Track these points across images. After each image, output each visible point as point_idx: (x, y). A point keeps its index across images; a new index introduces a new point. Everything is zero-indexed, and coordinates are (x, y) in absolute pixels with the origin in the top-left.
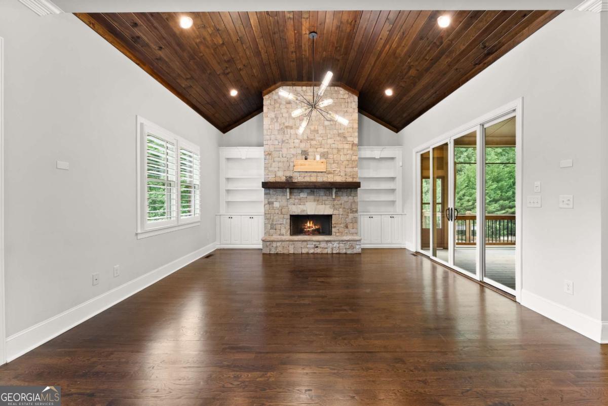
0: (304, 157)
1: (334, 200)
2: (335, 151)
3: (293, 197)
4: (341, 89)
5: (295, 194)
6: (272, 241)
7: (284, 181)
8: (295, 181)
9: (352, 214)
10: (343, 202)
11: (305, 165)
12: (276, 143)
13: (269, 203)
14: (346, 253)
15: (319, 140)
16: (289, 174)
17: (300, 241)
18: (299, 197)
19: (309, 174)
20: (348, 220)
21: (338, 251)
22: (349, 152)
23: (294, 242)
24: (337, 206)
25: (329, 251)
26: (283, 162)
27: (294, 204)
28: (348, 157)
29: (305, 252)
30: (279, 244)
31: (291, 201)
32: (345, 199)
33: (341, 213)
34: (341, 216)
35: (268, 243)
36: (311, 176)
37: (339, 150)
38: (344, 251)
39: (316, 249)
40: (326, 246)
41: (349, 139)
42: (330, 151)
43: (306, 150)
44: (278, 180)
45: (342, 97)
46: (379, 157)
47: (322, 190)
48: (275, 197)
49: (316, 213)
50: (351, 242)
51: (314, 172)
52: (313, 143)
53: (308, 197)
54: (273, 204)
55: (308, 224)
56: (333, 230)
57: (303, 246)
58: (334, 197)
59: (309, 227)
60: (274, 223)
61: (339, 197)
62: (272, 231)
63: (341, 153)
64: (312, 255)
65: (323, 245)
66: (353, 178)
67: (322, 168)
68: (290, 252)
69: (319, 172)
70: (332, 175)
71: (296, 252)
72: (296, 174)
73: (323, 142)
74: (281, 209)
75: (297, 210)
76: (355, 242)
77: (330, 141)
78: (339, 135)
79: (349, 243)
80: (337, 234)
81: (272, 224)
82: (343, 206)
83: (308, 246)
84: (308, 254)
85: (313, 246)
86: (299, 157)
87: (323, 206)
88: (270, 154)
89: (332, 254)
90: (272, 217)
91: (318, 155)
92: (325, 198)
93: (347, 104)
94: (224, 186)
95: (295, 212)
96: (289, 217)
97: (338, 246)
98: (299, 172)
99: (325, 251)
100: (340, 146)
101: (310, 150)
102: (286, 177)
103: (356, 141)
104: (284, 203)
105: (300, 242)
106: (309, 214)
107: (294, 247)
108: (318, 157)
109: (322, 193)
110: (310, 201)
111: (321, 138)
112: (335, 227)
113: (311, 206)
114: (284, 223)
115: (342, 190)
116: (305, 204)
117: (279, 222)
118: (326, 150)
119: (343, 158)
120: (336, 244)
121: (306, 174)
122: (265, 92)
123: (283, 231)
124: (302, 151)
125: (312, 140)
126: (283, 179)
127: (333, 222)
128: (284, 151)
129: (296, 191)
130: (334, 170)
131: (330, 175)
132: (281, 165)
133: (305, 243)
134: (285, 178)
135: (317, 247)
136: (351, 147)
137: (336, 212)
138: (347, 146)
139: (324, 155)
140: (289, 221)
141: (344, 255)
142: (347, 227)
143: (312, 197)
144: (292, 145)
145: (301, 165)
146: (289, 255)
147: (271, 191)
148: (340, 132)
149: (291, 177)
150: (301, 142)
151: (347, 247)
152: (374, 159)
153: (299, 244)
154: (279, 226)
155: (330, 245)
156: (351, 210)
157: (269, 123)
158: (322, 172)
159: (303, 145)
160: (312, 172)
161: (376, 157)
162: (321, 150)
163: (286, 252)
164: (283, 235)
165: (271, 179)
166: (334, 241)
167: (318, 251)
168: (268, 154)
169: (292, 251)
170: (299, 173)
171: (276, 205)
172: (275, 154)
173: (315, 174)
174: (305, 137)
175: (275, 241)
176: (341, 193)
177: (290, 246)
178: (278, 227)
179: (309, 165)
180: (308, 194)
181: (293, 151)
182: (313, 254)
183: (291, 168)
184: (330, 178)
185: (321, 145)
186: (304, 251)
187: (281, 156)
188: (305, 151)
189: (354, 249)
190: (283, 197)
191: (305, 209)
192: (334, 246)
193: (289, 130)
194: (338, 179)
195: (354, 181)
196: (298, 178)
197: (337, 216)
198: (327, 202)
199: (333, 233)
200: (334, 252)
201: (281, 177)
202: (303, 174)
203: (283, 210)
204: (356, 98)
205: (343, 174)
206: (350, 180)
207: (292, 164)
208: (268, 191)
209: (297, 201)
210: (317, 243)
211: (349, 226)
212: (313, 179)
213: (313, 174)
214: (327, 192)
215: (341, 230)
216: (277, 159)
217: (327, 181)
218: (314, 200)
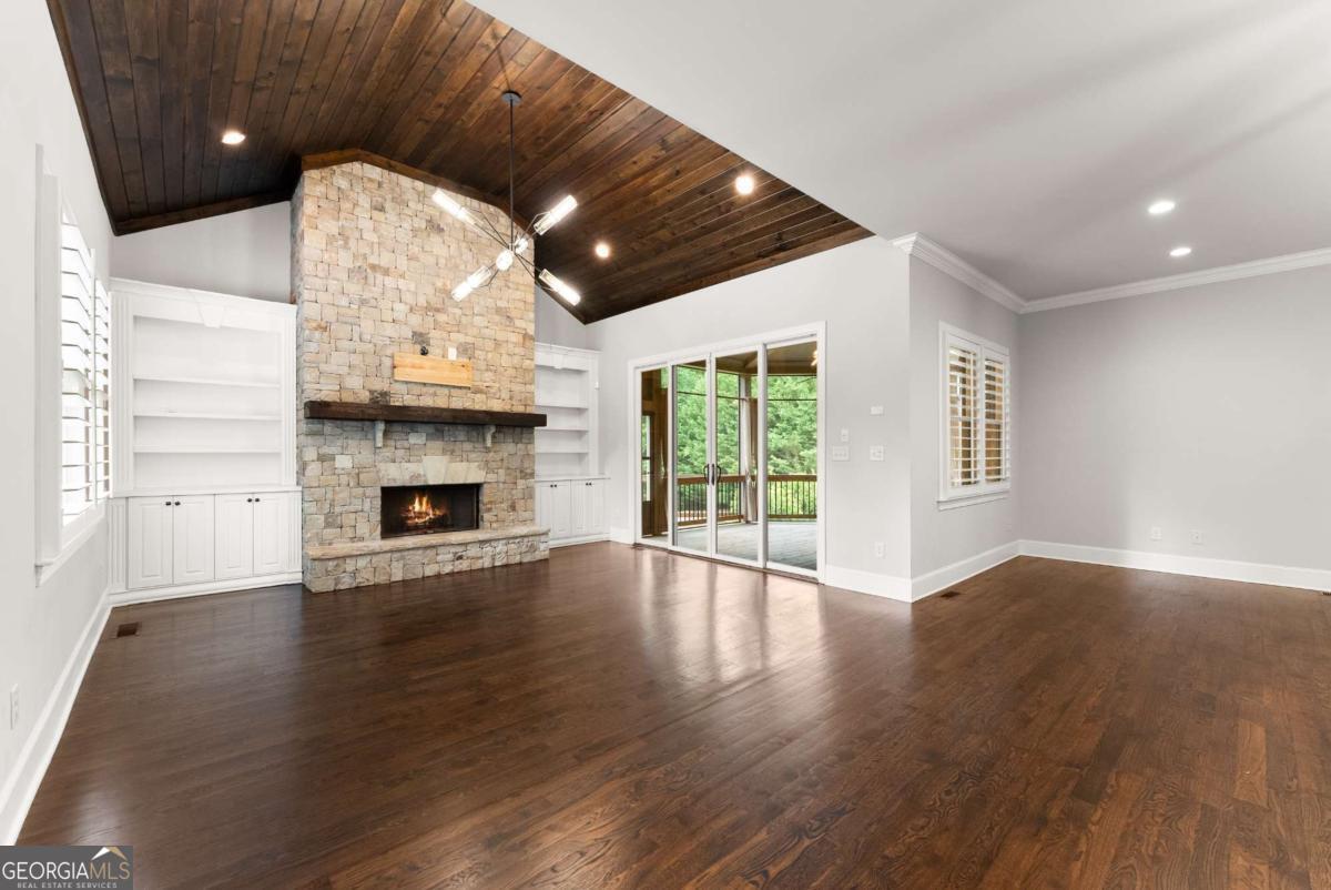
0: (418, 348)
1: (488, 450)
2: (490, 345)
3: (392, 443)
5: (396, 436)
6: (344, 558)
7: (367, 401)
8: (397, 404)
9: (523, 481)
10: (506, 455)
11: (421, 368)
12: (344, 302)
13: (321, 458)
14: (521, 563)
15: (454, 314)
16: (379, 385)
17: (418, 548)
18: (406, 444)
19: (432, 390)
20: (517, 493)
21: (505, 561)
22: (517, 350)
23: (406, 553)
24: (494, 465)
25: (487, 563)
26: (363, 353)
27: (394, 461)
28: (516, 360)
29: (431, 574)
30: (362, 563)
31: (387, 453)
32: (509, 448)
33: (502, 479)
34: (501, 485)
35: (331, 564)
36: (435, 394)
37: (497, 343)
38: (517, 559)
39: (457, 562)
40: (480, 555)
41: (519, 323)
42: (479, 342)
43: (422, 330)
44: (348, 398)
45: (502, 230)
46: (560, 368)
47: (460, 427)
48: (339, 443)
49: (448, 482)
50: (531, 539)
51: (442, 386)
52: (442, 318)
53: (429, 444)
54: (334, 459)
56: (486, 516)
57: (426, 561)
58: (489, 443)
59: (420, 515)
60: (338, 509)
61: (498, 446)
62: (330, 533)
63: (503, 351)
64: (448, 578)
65: (473, 551)
66: (526, 405)
67: (461, 378)
68: (393, 579)
69: (454, 387)
70: (484, 396)
71: (410, 576)
72: (397, 387)
73: (464, 320)
74: (358, 474)
75: (399, 474)
76: (537, 538)
77: (477, 320)
78: (498, 311)
79: (526, 540)
80: (494, 525)
81: (328, 515)
82: (505, 464)
83: (439, 558)
84: (438, 576)
85: (450, 556)
86: (407, 346)
87: (464, 464)
88: (325, 329)
89: (494, 567)
90: (329, 496)
91: (452, 346)
92: (468, 446)
95: (394, 480)
96: (379, 493)
97: (505, 548)
98: (407, 383)
99: (478, 565)
100: (500, 336)
101: (433, 334)
102: (371, 392)
103: (531, 329)
104: (367, 457)
105: (420, 552)
106: (431, 483)
107: (404, 566)
108: (452, 354)
109: (461, 434)
110: (433, 454)
111: (459, 312)
112: (489, 510)
113: (437, 465)
114: (367, 506)
115: (505, 430)
116: (420, 461)
117: (352, 508)
118: (470, 339)
119: (505, 361)
120: (500, 547)
121: (425, 389)
123: (363, 529)
124: (414, 334)
125: (438, 310)
126: (364, 397)
127: (483, 499)
128: (367, 326)
129: (397, 427)
130: (487, 384)
131: (478, 395)
132: (356, 360)
133: (431, 553)
134: (368, 393)
135: (460, 558)
136: (521, 341)
137: (491, 477)
138: (514, 338)
139: (464, 350)
140: (378, 503)
141: (518, 568)
142: (513, 508)
143: (438, 444)
144: (388, 316)
145: (413, 367)
146: (390, 586)
147: (328, 427)
148: (498, 304)
149: (384, 394)
150: (411, 310)
151: (524, 549)
152: (551, 369)
153: (418, 556)
154: (352, 516)
155: (488, 549)
156: (521, 472)
157: (324, 246)
158: (460, 388)
159: (415, 321)
160: (437, 385)
161: (557, 367)
162: (461, 338)
163: (382, 579)
164: (363, 539)
165: (327, 392)
166: (496, 540)
167: (464, 565)
168: (311, 328)
169: (398, 576)
170: (405, 386)
171: (344, 462)
172: (341, 331)
173: (446, 391)
174: (422, 301)
175: (351, 556)
176: (502, 435)
177: (394, 564)
178: (349, 520)
179: (433, 368)
180: (430, 437)
181: (390, 330)
182: (451, 574)
183: (384, 371)
184: (479, 403)
185: (458, 327)
186: (430, 571)
187: (356, 337)
188: (421, 335)
189: (537, 552)
190: (367, 443)
191: (422, 473)
192: (498, 550)
193: (379, 277)
194: (497, 406)
195: (528, 412)
196: (403, 398)
197: (495, 485)
198: (473, 456)
199: (485, 524)
200: (497, 564)
201: (357, 389)
202: (417, 389)
203: (361, 476)
204: (531, 245)
205: (505, 395)
206: (519, 409)
207: (387, 363)
208: (319, 426)
209: (400, 453)
210: (459, 549)
211: (517, 506)
212: (441, 401)
213: (440, 391)
214: (475, 434)
215: (502, 515)
216: (345, 344)
217: (471, 408)
218: (444, 452)
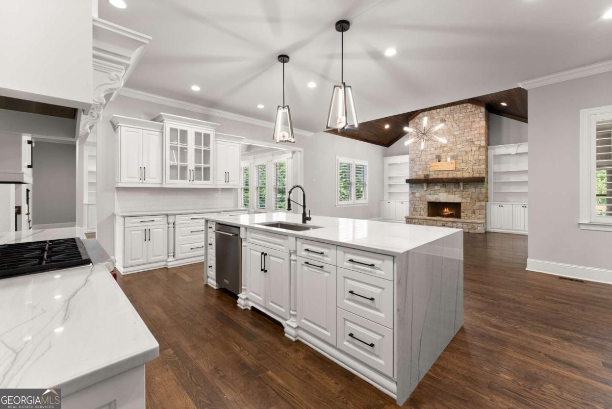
0: (438, 160)
1: (463, 191)
2: (463, 154)
3: (430, 189)
4: (469, 104)
5: (431, 187)
8: (431, 178)
9: (479, 203)
10: (470, 193)
11: (439, 166)
13: (413, 193)
14: (468, 232)
15: (450, 147)
16: (426, 173)
18: (434, 189)
19: (442, 172)
20: (476, 207)
22: (476, 153)
23: (427, 221)
24: (465, 196)
26: (422, 165)
27: (430, 194)
28: (475, 157)
31: (428, 192)
32: (472, 190)
33: (469, 201)
34: (468, 204)
35: (409, 220)
36: (443, 173)
37: (466, 152)
40: (451, 226)
41: (476, 143)
42: (459, 154)
43: (438, 154)
44: (419, 178)
45: (469, 110)
46: (515, 153)
47: (452, 184)
48: (416, 189)
49: (447, 201)
52: (445, 149)
53: (441, 189)
54: (415, 194)
55: (445, 210)
56: (462, 214)
58: (462, 188)
59: (446, 212)
60: (416, 207)
61: (467, 190)
62: (414, 212)
63: (469, 155)
65: (449, 224)
66: (480, 174)
67: (452, 167)
69: (450, 170)
70: (461, 172)
72: (431, 173)
73: (453, 148)
75: (433, 198)
76: (477, 225)
77: (459, 146)
78: (467, 140)
79: (471, 224)
80: (466, 218)
81: (414, 208)
82: (470, 196)
83: (438, 224)
85: (441, 224)
86: (435, 160)
87: (454, 196)
90: (414, 203)
91: (449, 157)
92: (454, 190)
93: (474, 115)
94: (387, 182)
95: (431, 200)
96: (426, 203)
97: (462, 226)
98: (434, 171)
100: (468, 149)
101: (443, 155)
103: (483, 143)
104: (423, 193)
105: (431, 221)
106: (442, 201)
108: (449, 159)
109: (452, 186)
110: (442, 192)
111: (451, 145)
112: (463, 212)
113: (443, 196)
114: (424, 206)
115: (470, 183)
116: (438, 194)
117: (419, 207)
118: (455, 154)
119: (470, 158)
121: (439, 172)
122: (410, 119)
123: (422, 213)
124: (436, 156)
125: (444, 147)
126: (422, 177)
127: (462, 208)
128: (423, 157)
129: (431, 184)
130: (462, 168)
131: (459, 172)
132: (420, 167)
133: (435, 222)
134: (423, 176)
135: (444, 225)
136: (478, 149)
137: (464, 201)
138: (474, 149)
139: (453, 158)
140: (426, 206)
142: (474, 212)
143: (444, 189)
144: (429, 152)
145: (435, 166)
147: (414, 185)
148: (468, 138)
149: (428, 175)
150: (436, 149)
151: (470, 227)
152: (510, 154)
155: (455, 225)
156: (478, 199)
158: (452, 170)
159: (437, 152)
160: (444, 170)
161: (512, 154)
162: (452, 154)
164: (422, 215)
165: (414, 177)
166: (460, 222)
168: (412, 160)
171: (417, 194)
172: (417, 160)
173: (447, 172)
174: (439, 145)
175: (414, 219)
176: (468, 186)
177: (424, 223)
178: (419, 210)
179: (441, 165)
180: (441, 187)
181: (429, 157)
183: (428, 169)
184: (459, 175)
185: (451, 150)
187: (421, 161)
188: (438, 156)
189: (476, 230)
190: (422, 189)
191: (439, 198)
194: (466, 175)
195: (481, 176)
196: (433, 176)
197: (466, 203)
198: (456, 193)
199: (462, 217)
201: (421, 175)
202: (437, 173)
203: (422, 198)
204: (483, 109)
205: (470, 171)
206: (477, 175)
207: (428, 166)
208: (411, 185)
209: (432, 192)
210: (445, 223)
211: (476, 212)
212: (445, 176)
213: (445, 172)
214: (457, 185)
215: (469, 215)
216: (418, 163)
217: (456, 177)
218: (446, 192)
